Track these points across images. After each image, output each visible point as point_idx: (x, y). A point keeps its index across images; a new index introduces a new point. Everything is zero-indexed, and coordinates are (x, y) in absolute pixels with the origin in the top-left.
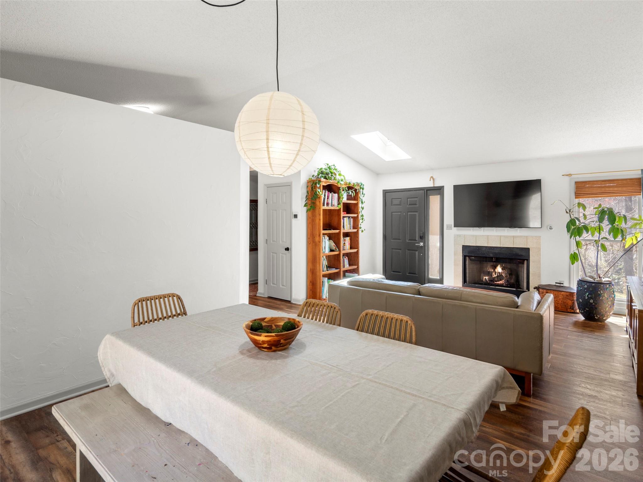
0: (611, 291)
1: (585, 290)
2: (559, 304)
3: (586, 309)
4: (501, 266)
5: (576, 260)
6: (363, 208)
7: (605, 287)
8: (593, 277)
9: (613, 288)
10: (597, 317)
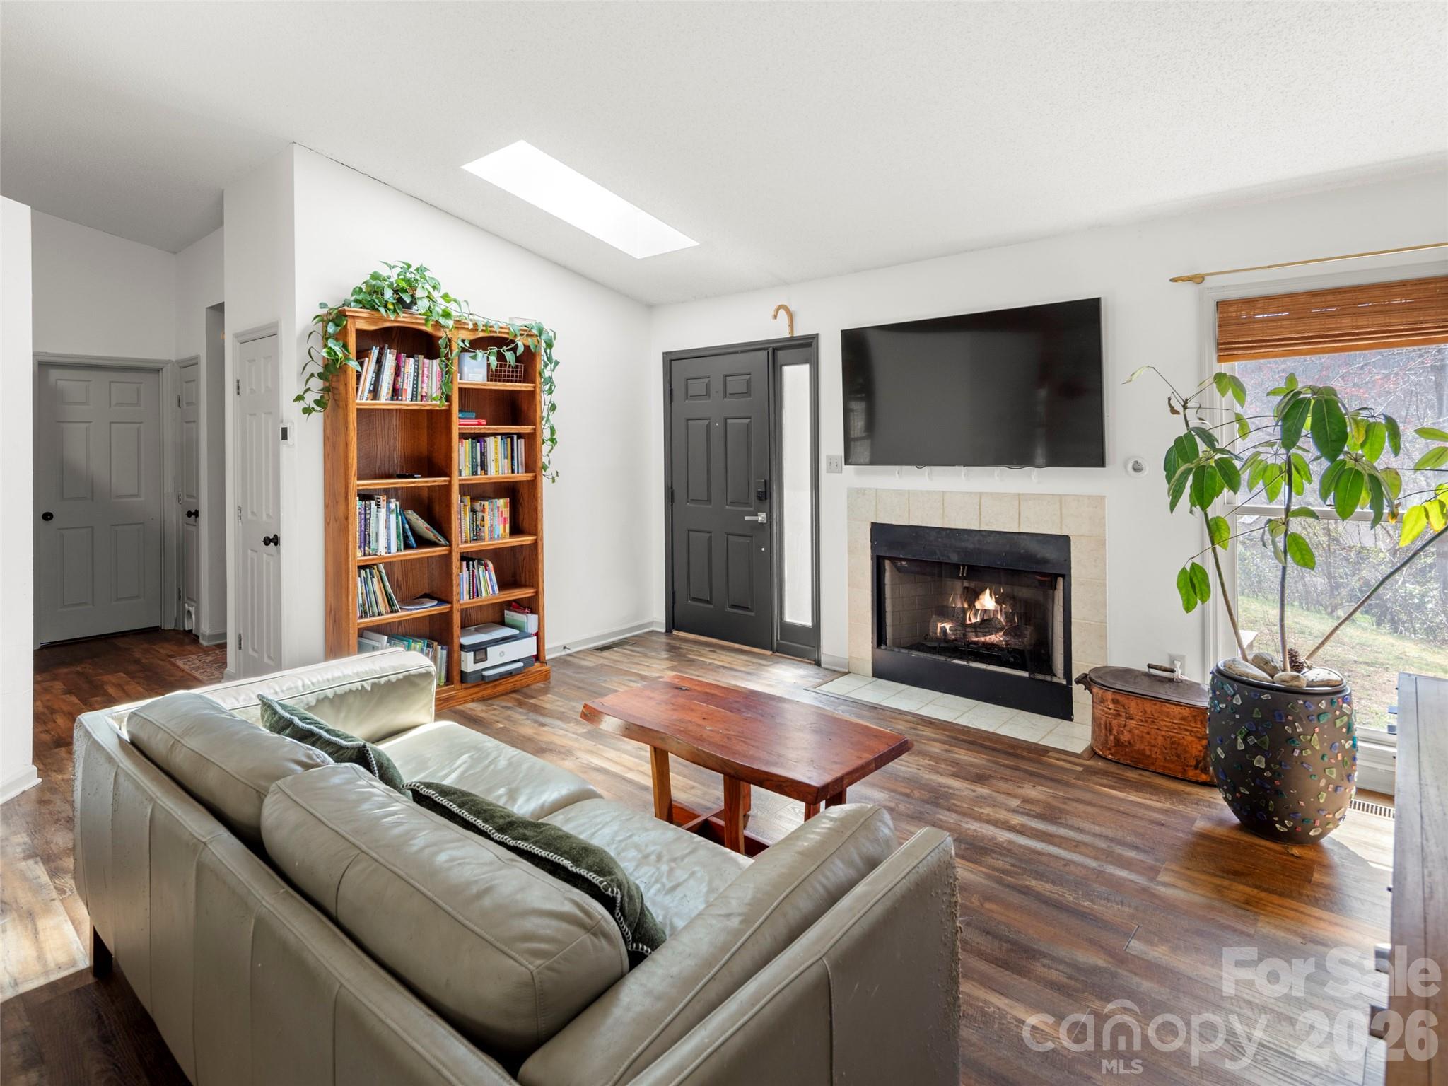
0: (1338, 723)
1: (1235, 713)
2: (1154, 746)
3: (1242, 790)
4: (994, 593)
5: (1199, 597)
6: (553, 408)
7: (1313, 708)
8: (1267, 663)
9: (1346, 714)
10: (1284, 825)
